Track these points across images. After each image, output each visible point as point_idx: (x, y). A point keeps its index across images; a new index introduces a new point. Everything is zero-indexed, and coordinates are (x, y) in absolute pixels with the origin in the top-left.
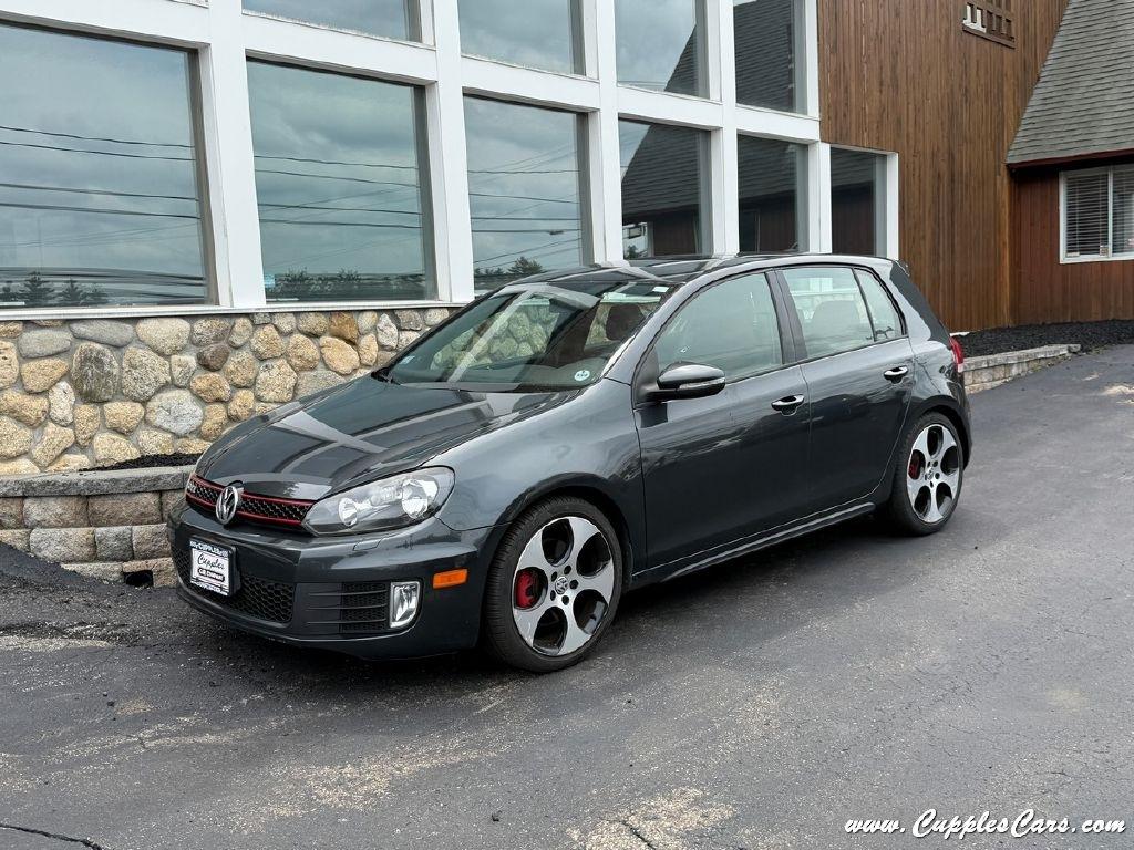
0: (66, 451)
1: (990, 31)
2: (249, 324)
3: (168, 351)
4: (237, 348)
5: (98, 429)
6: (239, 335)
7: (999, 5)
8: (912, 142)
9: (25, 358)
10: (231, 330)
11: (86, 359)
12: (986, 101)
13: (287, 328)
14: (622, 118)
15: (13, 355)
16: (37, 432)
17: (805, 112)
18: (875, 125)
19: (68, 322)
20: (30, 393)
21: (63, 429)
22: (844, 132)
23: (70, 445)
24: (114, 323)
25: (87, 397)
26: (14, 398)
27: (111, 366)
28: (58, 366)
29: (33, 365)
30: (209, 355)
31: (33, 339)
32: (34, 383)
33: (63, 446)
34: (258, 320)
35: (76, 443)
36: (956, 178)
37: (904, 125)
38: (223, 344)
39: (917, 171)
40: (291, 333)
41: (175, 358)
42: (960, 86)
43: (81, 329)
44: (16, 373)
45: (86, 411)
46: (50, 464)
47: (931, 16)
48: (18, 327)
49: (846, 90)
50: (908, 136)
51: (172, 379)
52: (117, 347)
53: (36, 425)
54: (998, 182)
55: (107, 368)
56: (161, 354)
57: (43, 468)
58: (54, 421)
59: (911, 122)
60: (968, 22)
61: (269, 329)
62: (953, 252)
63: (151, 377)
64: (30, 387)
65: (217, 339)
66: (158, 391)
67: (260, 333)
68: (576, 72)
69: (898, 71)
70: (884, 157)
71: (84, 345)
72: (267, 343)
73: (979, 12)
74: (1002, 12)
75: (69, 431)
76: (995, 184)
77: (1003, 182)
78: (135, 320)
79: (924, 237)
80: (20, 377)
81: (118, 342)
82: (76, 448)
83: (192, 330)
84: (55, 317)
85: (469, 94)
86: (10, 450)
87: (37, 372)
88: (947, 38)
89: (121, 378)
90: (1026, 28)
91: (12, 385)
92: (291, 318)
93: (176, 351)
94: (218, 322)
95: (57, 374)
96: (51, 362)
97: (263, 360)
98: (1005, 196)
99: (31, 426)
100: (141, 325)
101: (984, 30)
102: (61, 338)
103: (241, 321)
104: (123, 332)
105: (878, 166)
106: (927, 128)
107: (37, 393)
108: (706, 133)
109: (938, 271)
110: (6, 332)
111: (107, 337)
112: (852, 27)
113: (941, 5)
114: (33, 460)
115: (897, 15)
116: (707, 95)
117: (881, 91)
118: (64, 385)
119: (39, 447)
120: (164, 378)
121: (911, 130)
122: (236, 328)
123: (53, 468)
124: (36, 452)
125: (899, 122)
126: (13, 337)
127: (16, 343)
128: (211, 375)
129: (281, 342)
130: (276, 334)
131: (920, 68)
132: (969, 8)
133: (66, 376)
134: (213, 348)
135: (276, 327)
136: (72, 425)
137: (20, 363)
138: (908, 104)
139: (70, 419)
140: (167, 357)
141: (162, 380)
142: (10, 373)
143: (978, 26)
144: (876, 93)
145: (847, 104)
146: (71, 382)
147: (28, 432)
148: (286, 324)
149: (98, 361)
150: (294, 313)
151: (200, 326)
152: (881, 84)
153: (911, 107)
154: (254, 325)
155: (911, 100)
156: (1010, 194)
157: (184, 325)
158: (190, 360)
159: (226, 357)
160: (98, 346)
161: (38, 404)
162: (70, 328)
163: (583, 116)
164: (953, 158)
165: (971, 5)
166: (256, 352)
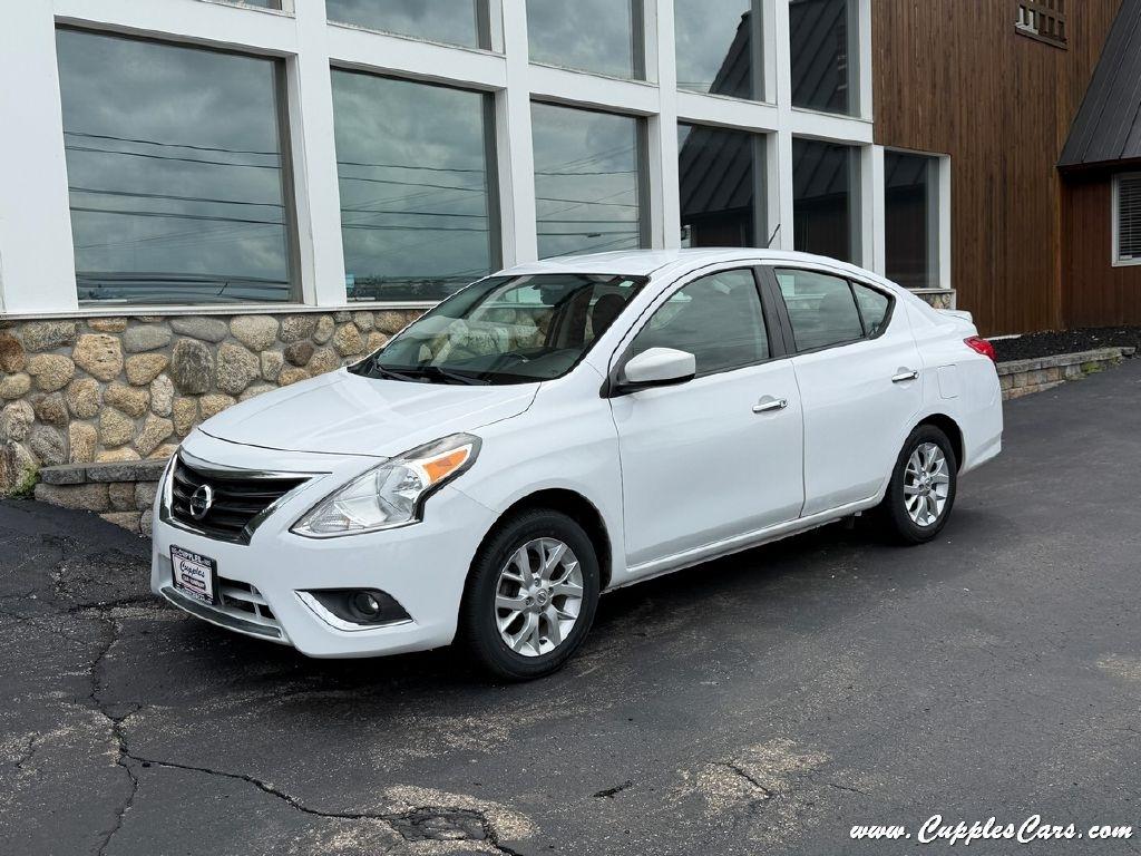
0: (165, 441)
1: (1042, 32)
2: (332, 322)
3: (258, 347)
4: (321, 345)
5: (194, 420)
6: (324, 332)
7: (1051, 6)
8: (965, 145)
9: (128, 352)
10: (316, 327)
11: (186, 353)
12: (1039, 103)
13: (367, 326)
14: (681, 122)
15: (117, 349)
16: (139, 421)
17: (857, 114)
18: (928, 128)
19: (168, 318)
20: (133, 385)
21: (162, 420)
22: (897, 135)
23: (169, 434)
24: (210, 321)
25: (186, 390)
26: (118, 389)
27: (207, 360)
28: (161, 359)
29: (136, 359)
30: (295, 351)
31: (136, 334)
32: (138, 375)
33: (163, 436)
34: (341, 317)
35: (175, 433)
36: (1008, 179)
37: (957, 129)
38: (307, 340)
39: (970, 170)
40: (370, 331)
41: (265, 353)
42: (1013, 88)
43: (179, 325)
44: (121, 366)
45: (184, 403)
46: (150, 453)
47: (984, 18)
48: (124, 322)
49: (900, 91)
50: (961, 137)
51: (262, 374)
52: (212, 343)
53: (139, 415)
54: (1050, 184)
55: (203, 362)
56: (252, 350)
57: (144, 456)
58: (154, 413)
59: (965, 123)
60: (1020, 25)
61: (350, 327)
62: (1005, 253)
63: (244, 371)
64: (134, 380)
65: (302, 336)
66: (249, 385)
67: (342, 330)
68: (636, 77)
69: (951, 73)
70: (937, 158)
71: (183, 340)
72: (349, 339)
73: (1031, 14)
74: (1054, 13)
75: (168, 422)
76: (1047, 187)
77: (1054, 185)
78: (228, 318)
79: (976, 240)
80: (124, 370)
81: (214, 338)
82: (174, 439)
83: (280, 327)
84: (156, 314)
85: (535, 99)
86: (115, 439)
87: (141, 366)
88: (999, 41)
89: (216, 372)
90: (1079, 30)
91: (117, 377)
92: (370, 316)
93: (267, 347)
94: (303, 320)
95: (158, 367)
96: (154, 356)
97: (344, 357)
98: (1058, 200)
99: (134, 416)
100: (235, 322)
101: (1036, 32)
102: (161, 333)
103: (325, 319)
104: (219, 328)
105: (930, 167)
106: (979, 129)
107: (140, 386)
108: (761, 137)
109: (991, 273)
110: (111, 327)
111: (203, 333)
112: (906, 30)
113: (994, 7)
114: (135, 448)
115: (950, 18)
116: (762, 99)
117: (934, 94)
118: (163, 377)
119: (142, 436)
120: (255, 372)
121: (964, 131)
122: (321, 326)
123: (153, 456)
124: (138, 442)
125: (952, 124)
126: (118, 332)
127: (121, 337)
128: (297, 370)
129: (361, 339)
130: (356, 332)
131: (973, 70)
132: (1021, 10)
133: (166, 369)
134: (299, 343)
135: (356, 325)
136: (171, 416)
137: (124, 357)
138: (961, 106)
139: (169, 410)
140: (258, 353)
141: (253, 374)
142: (115, 366)
143: (1030, 28)
144: (929, 96)
145: (900, 107)
146: (171, 375)
147: (131, 423)
148: (365, 321)
149: (196, 357)
150: (373, 311)
151: (289, 323)
152: (934, 86)
153: (964, 108)
154: (337, 323)
155: (964, 102)
156: (1062, 196)
157: (273, 322)
158: (279, 356)
159: (311, 354)
160: (195, 342)
161: (141, 395)
162: (170, 324)
163: (643, 120)
164: (1005, 160)
165: (1024, 8)
166: (337, 349)
